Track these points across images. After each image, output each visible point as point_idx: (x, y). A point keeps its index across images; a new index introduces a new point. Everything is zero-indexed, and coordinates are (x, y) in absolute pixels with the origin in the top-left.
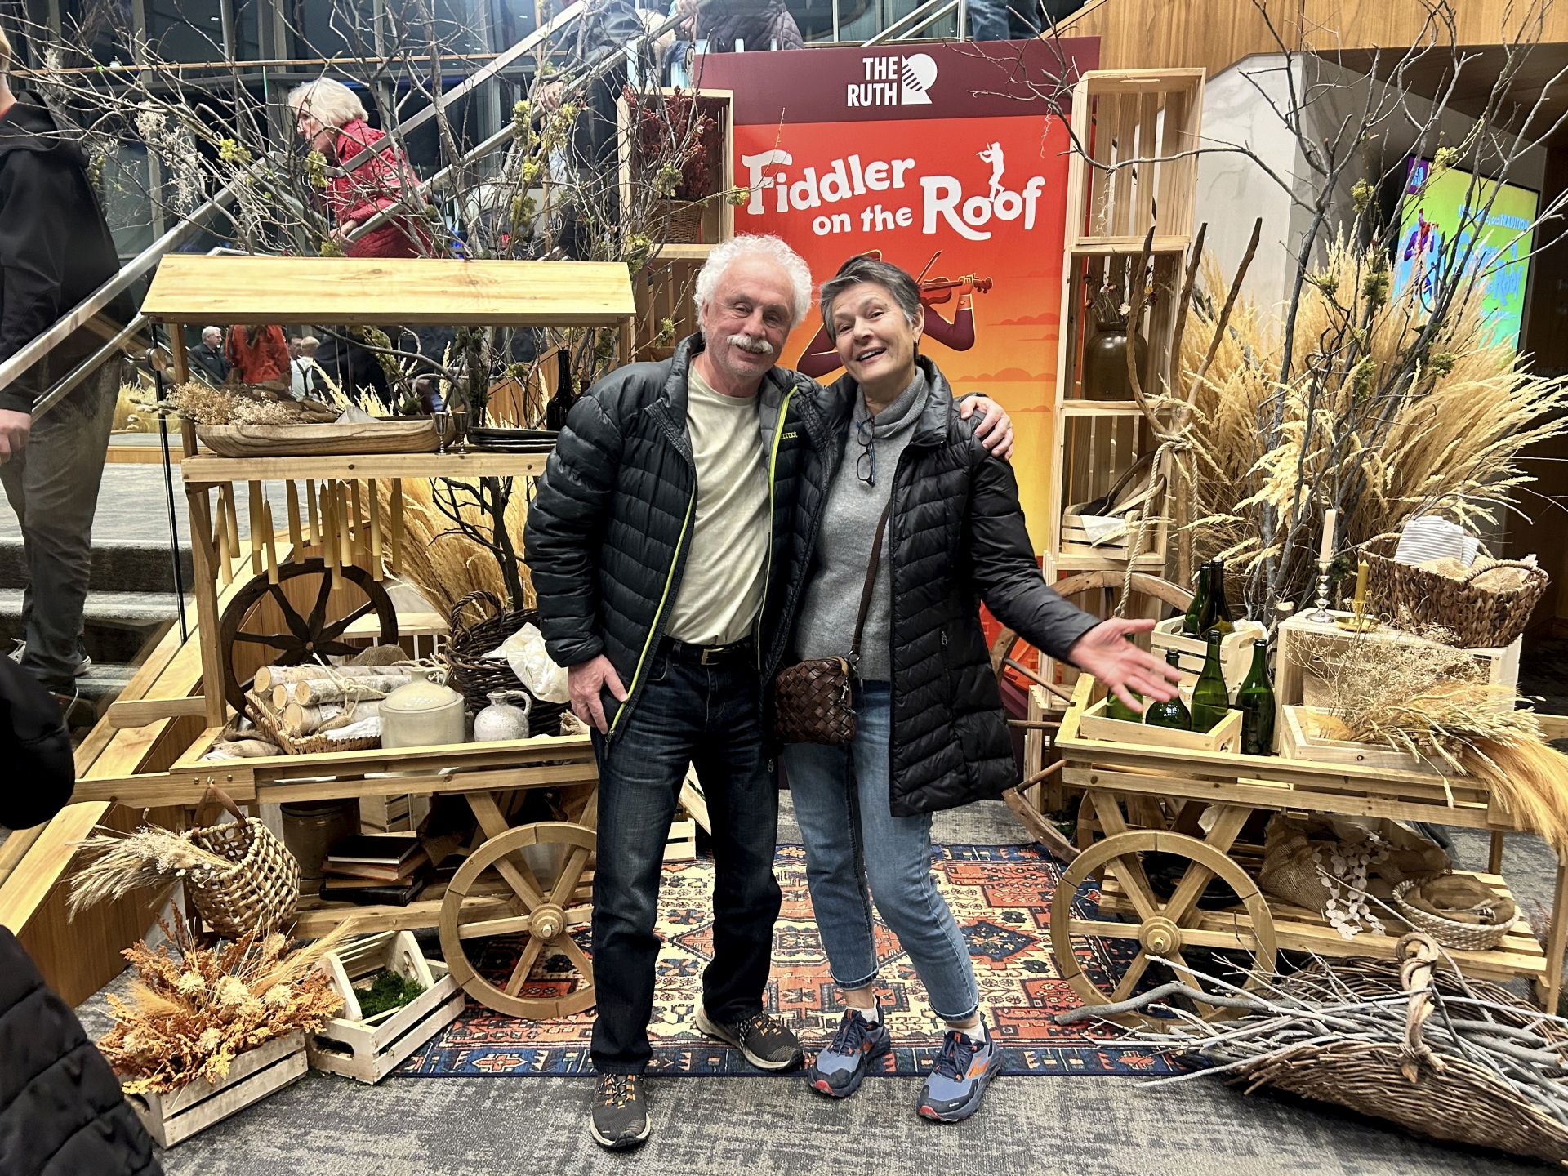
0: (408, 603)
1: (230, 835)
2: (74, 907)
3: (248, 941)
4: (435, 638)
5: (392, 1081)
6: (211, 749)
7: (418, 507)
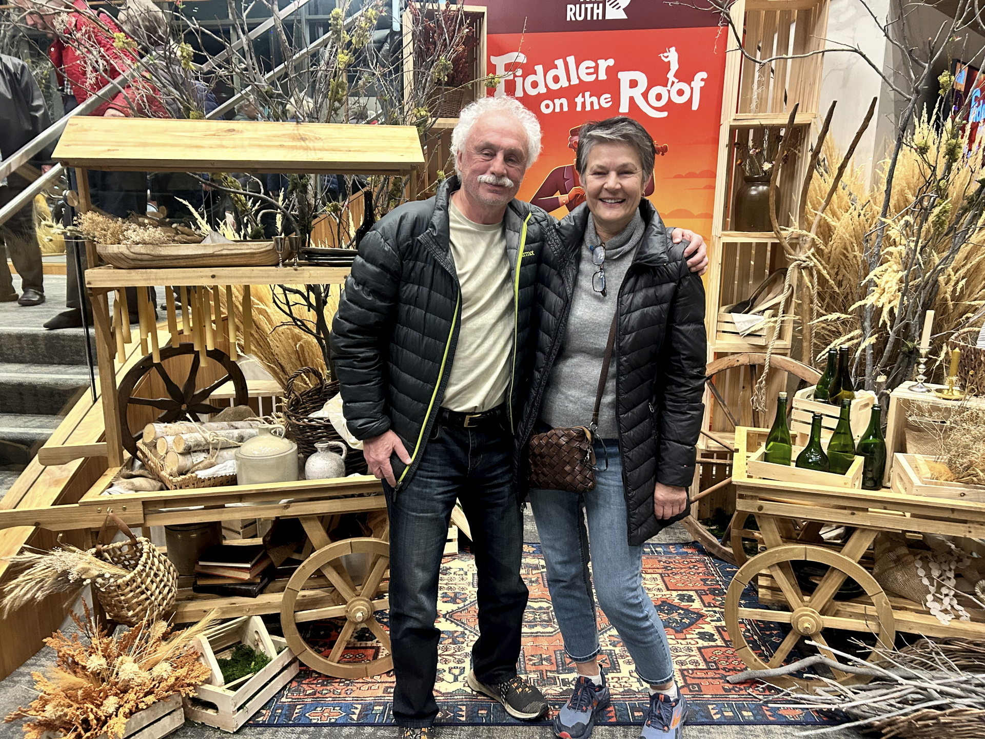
0: (253, 372)
1: (126, 549)
2: (8, 607)
3: (139, 629)
4: (274, 398)
5: (247, 730)
6: (111, 485)
7: (262, 306)
